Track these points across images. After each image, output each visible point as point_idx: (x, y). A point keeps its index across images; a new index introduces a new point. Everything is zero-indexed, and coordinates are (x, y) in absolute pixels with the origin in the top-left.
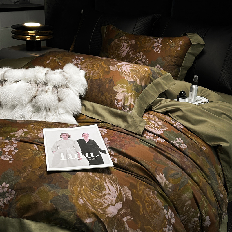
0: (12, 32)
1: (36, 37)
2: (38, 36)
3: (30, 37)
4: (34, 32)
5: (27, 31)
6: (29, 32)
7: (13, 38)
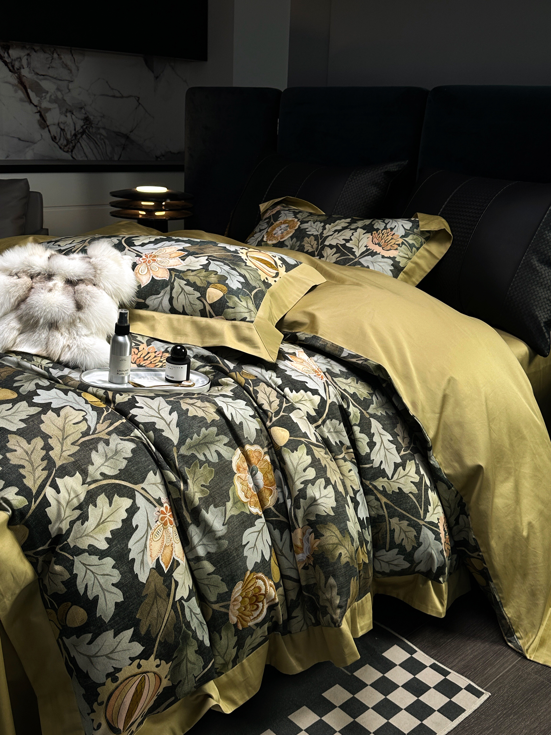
0: (113, 204)
1: (157, 214)
2: (162, 210)
3: (144, 213)
4: (152, 204)
5: (139, 202)
6: (143, 203)
7: (112, 216)
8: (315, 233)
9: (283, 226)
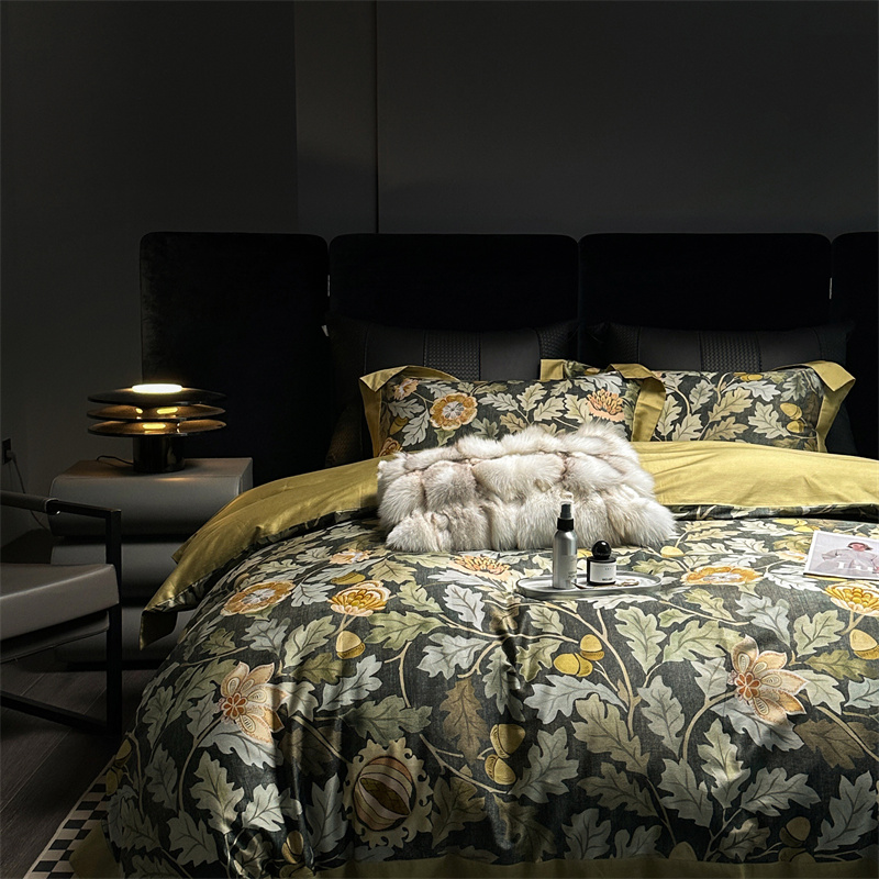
8: (511, 409)
9: (452, 405)
